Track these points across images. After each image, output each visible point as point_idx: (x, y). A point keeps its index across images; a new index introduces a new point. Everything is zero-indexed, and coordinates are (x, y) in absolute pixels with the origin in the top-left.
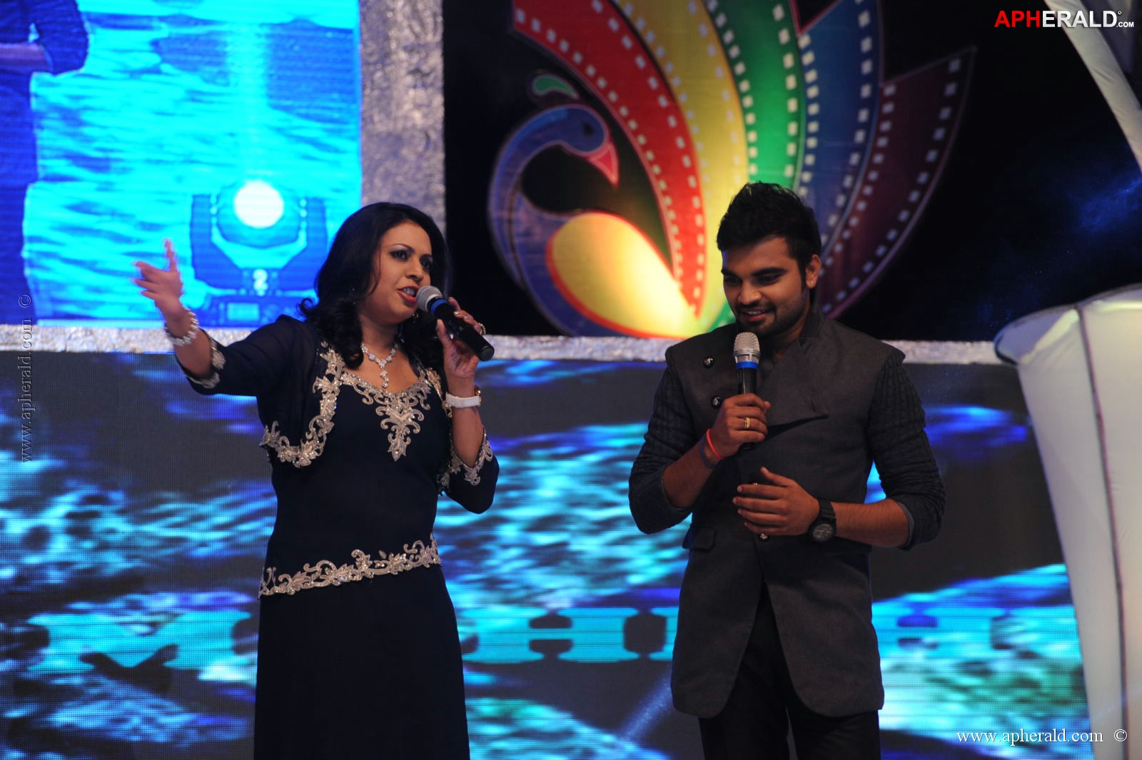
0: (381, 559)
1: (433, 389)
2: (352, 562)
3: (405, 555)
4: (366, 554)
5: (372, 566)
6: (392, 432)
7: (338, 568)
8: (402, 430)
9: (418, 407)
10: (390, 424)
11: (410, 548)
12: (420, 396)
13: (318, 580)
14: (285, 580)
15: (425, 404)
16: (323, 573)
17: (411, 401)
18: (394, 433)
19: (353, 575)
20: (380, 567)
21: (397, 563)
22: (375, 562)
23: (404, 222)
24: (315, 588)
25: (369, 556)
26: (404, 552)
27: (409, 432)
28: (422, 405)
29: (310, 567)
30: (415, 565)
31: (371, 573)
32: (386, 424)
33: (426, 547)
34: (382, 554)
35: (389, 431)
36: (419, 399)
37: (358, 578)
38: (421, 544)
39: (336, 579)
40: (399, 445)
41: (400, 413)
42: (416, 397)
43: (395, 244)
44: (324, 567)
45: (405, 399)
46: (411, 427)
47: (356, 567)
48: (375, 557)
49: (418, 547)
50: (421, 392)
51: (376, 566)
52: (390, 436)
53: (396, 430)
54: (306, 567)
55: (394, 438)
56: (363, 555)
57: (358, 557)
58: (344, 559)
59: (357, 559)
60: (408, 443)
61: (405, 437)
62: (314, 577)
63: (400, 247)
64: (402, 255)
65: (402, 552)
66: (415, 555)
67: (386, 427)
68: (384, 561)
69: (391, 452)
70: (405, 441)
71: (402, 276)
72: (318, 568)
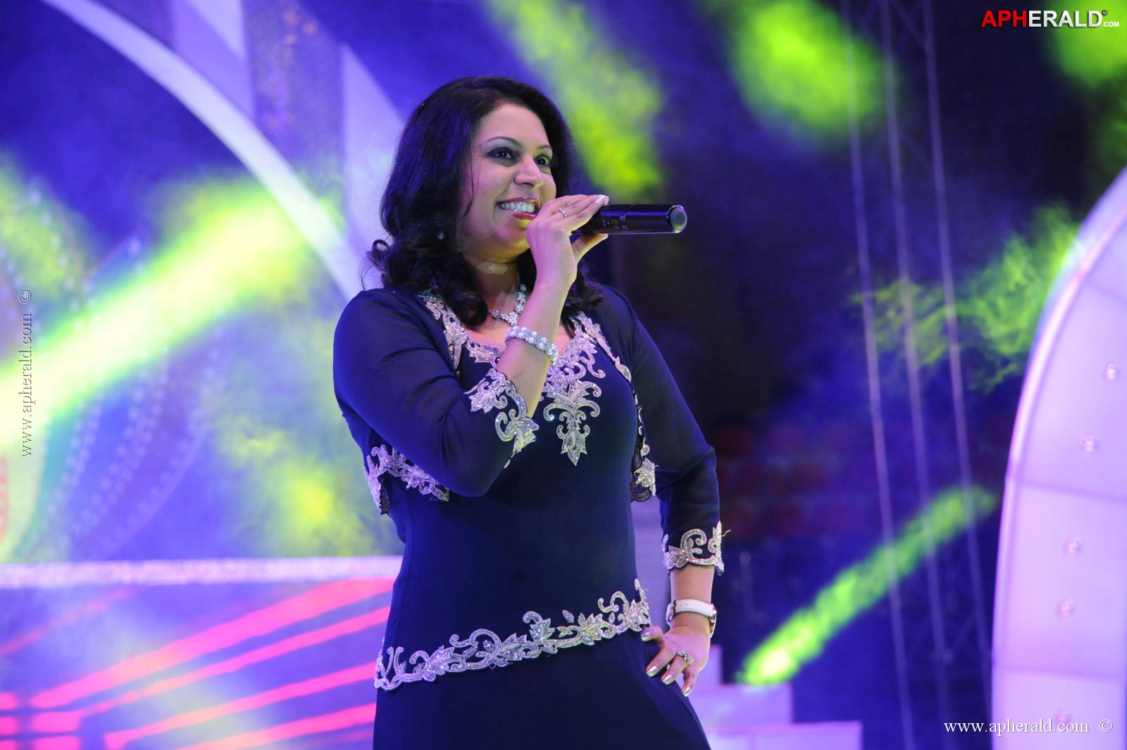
0: (566, 624)
1: (598, 346)
2: (524, 630)
3: (601, 615)
4: (544, 618)
5: (555, 636)
6: (561, 423)
7: (503, 640)
8: (574, 418)
9: (589, 377)
10: (557, 412)
11: (606, 604)
12: (585, 360)
13: (473, 659)
14: (420, 660)
15: (596, 370)
16: (481, 648)
17: (576, 370)
18: (565, 424)
19: (526, 651)
20: (567, 637)
21: (592, 629)
22: (559, 628)
23: (499, 105)
24: (469, 672)
25: (549, 620)
26: (600, 612)
27: (584, 418)
28: (593, 373)
29: (459, 640)
30: (618, 630)
31: (552, 647)
32: (551, 412)
33: (630, 601)
34: (567, 615)
35: (557, 422)
36: (585, 365)
37: (534, 654)
38: (622, 596)
39: (499, 656)
40: (574, 440)
41: (567, 391)
42: (580, 362)
43: (490, 140)
44: (481, 639)
45: (567, 370)
46: (587, 410)
47: (530, 638)
48: (558, 621)
49: (619, 602)
50: (583, 354)
51: (560, 636)
52: (560, 428)
53: (566, 419)
54: (454, 639)
55: (565, 431)
56: (540, 618)
57: (532, 622)
58: (512, 626)
59: (532, 626)
60: (587, 434)
61: (581, 426)
62: (467, 653)
63: (502, 143)
64: (507, 154)
65: (597, 612)
66: (617, 614)
67: (552, 418)
68: (572, 627)
69: (566, 453)
70: (582, 431)
71: (510, 183)
72: (472, 640)
